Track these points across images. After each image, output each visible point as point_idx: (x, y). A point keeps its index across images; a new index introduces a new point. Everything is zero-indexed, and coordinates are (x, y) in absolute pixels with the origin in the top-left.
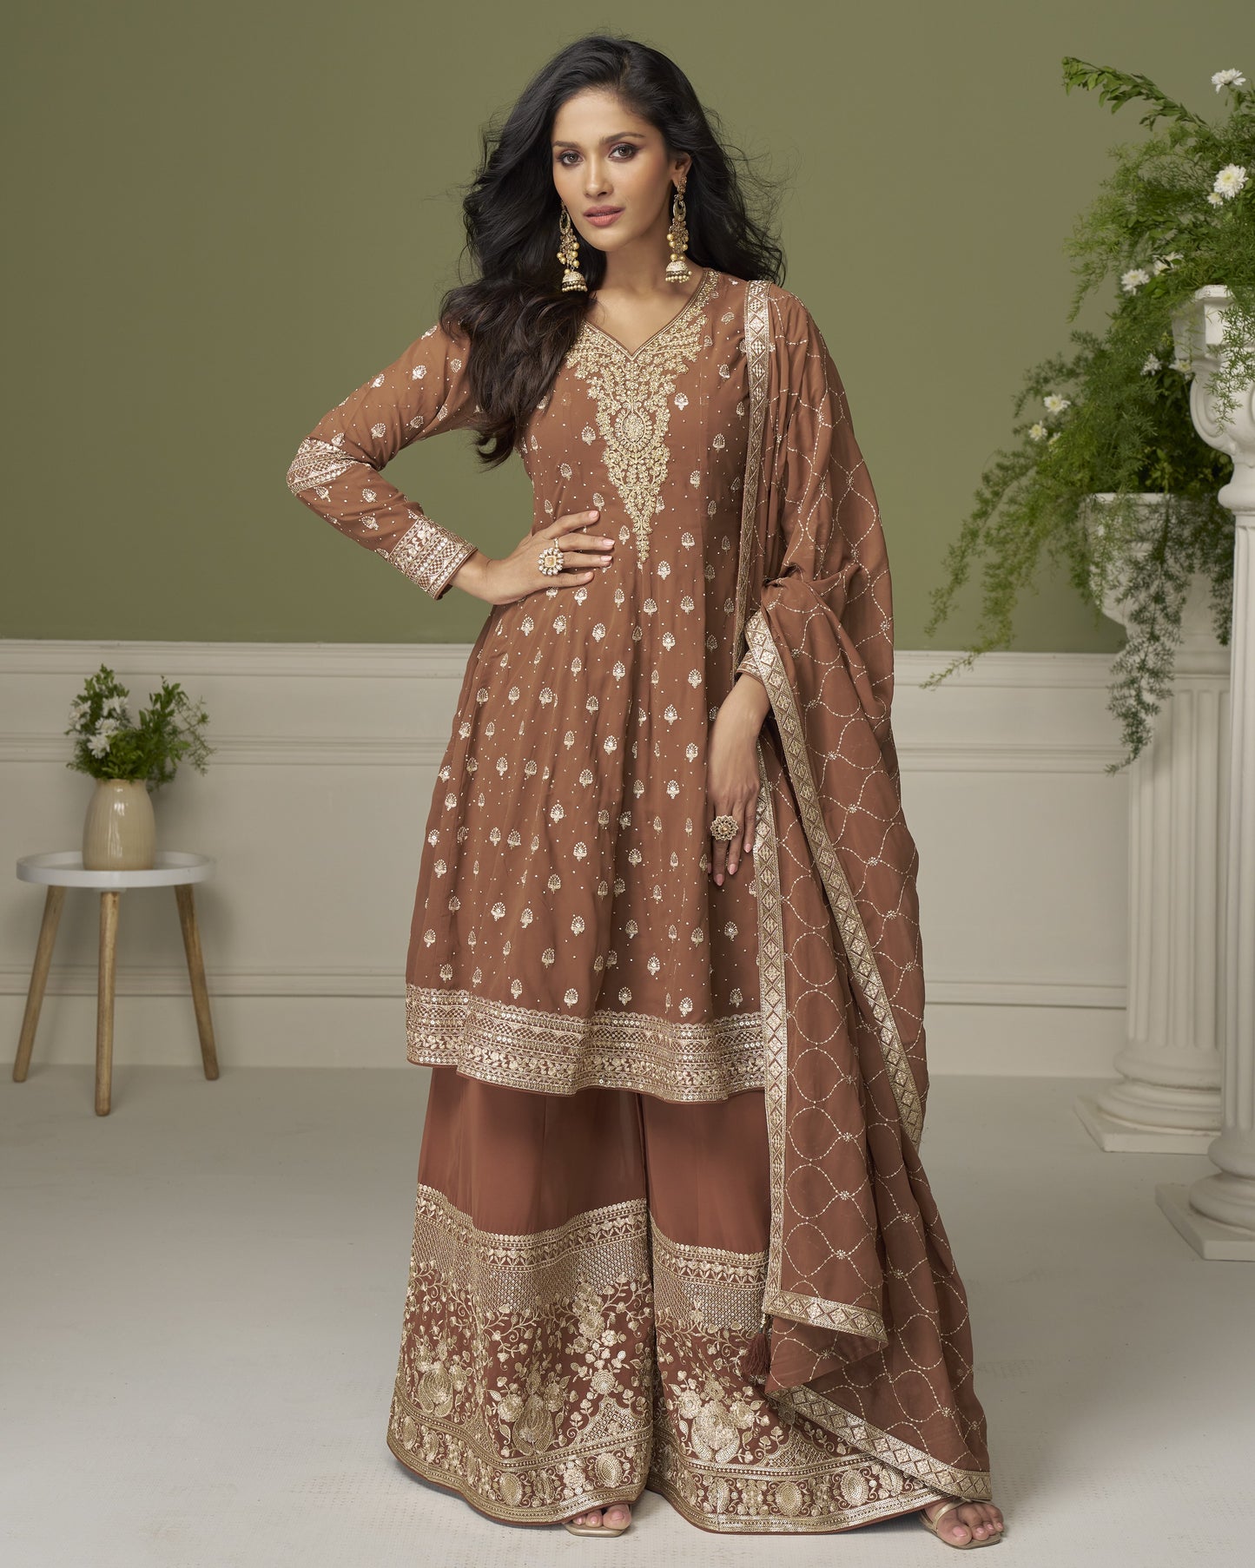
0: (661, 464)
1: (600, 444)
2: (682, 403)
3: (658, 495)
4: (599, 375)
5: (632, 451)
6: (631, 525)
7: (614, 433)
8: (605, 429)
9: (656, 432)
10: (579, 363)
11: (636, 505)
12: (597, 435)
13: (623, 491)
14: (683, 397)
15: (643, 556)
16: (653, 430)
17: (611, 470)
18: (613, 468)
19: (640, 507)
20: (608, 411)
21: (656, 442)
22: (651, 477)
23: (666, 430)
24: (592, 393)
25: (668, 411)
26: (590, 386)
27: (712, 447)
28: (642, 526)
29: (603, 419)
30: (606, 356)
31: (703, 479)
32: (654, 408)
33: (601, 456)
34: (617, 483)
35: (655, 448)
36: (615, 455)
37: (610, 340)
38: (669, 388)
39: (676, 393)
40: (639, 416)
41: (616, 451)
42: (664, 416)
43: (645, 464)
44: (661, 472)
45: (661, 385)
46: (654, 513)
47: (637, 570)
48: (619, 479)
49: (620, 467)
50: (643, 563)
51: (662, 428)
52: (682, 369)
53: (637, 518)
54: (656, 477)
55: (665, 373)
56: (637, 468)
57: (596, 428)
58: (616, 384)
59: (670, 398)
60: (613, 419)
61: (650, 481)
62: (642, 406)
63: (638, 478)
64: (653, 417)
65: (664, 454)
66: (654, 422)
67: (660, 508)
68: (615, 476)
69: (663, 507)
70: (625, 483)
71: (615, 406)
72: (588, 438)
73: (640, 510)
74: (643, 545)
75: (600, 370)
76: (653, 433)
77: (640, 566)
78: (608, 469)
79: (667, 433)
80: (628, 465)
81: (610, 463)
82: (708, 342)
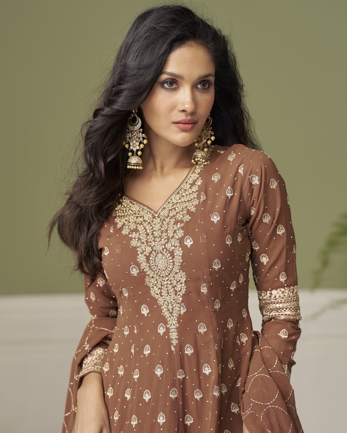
0: (181, 283)
1: (142, 275)
2: (189, 243)
3: (182, 303)
4: (136, 231)
5: (162, 277)
6: (166, 322)
7: (150, 266)
8: (144, 265)
9: (175, 263)
10: (124, 224)
11: (169, 310)
12: (140, 269)
13: (161, 301)
14: (189, 238)
15: (175, 342)
16: (173, 262)
17: (152, 289)
18: (153, 287)
19: (171, 311)
20: (145, 253)
21: (176, 269)
22: (176, 291)
23: (181, 261)
24: (134, 243)
25: (181, 249)
26: (131, 239)
27: (212, 268)
28: (173, 323)
29: (141, 258)
30: (141, 217)
31: (210, 288)
32: (173, 248)
33: (144, 281)
34: (157, 297)
35: (176, 273)
36: (152, 280)
37: (142, 206)
38: (180, 233)
39: (185, 236)
40: (163, 254)
41: (153, 277)
42: (179, 252)
43: (171, 284)
44: (182, 288)
45: (175, 232)
46: (180, 315)
47: (171, 351)
48: (157, 294)
49: (157, 287)
50: (175, 347)
51: (178, 260)
52: (187, 218)
53: (169, 318)
54: (179, 291)
55: (176, 223)
56: (167, 287)
57: (138, 265)
58: (147, 234)
59: (181, 240)
60: (148, 258)
61: (176, 294)
62: (165, 248)
63: (168, 293)
64: (172, 254)
65: (182, 277)
66: (173, 257)
67: (183, 311)
68: (154, 291)
69: (185, 310)
70: (161, 296)
71: (149, 249)
72: (135, 272)
73: (171, 313)
74: (174, 335)
75: (137, 227)
76: (174, 264)
77: (173, 349)
78: (150, 288)
79: (182, 263)
80: (162, 285)
81: (151, 285)
82: (203, 198)
